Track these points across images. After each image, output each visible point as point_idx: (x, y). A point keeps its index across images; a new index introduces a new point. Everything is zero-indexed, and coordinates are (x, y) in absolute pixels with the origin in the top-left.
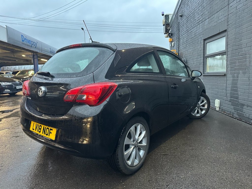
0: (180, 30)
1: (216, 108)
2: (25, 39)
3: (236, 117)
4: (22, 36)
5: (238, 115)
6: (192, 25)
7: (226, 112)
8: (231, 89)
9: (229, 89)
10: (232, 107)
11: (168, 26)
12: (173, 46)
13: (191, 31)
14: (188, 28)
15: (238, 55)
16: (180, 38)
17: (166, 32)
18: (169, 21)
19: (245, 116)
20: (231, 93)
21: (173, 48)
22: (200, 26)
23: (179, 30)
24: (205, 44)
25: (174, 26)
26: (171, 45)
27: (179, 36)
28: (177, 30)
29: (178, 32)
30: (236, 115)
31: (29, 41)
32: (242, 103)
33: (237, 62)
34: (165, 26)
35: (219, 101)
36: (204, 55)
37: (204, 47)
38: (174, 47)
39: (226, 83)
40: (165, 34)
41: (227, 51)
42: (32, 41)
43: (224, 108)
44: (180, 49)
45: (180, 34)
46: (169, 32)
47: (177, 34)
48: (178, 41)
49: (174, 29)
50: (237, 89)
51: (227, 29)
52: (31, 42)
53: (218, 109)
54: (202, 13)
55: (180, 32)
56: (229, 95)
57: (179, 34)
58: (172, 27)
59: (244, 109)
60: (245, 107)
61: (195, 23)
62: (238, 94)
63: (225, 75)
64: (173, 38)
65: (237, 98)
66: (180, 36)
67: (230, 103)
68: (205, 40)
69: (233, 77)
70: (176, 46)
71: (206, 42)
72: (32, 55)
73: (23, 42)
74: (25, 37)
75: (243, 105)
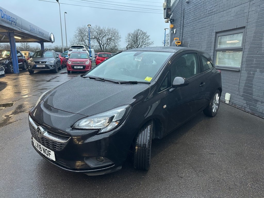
0: (185, 18)
1: (226, 101)
2: (5, 15)
3: (248, 111)
4: (1, 11)
5: (251, 110)
6: (202, 15)
7: (237, 105)
8: (245, 85)
9: (243, 85)
10: (245, 102)
11: (170, 10)
12: (175, 32)
13: (199, 21)
14: (196, 17)
15: (257, 54)
16: (184, 26)
17: (166, 17)
18: (171, 5)
19: (259, 111)
20: (244, 89)
21: (174, 34)
22: (212, 17)
23: (183, 17)
24: (217, 37)
25: (178, 12)
26: (172, 32)
27: (183, 23)
28: (181, 17)
29: (182, 19)
30: (247, 109)
31: (9, 18)
32: (257, 99)
33: (255, 60)
34: (166, 10)
35: (230, 94)
36: (215, 48)
37: (215, 40)
38: (176, 34)
39: (239, 78)
40: (165, 19)
41: (243, 48)
42: (12, 18)
43: (235, 102)
44: (183, 38)
45: (185, 22)
46: (170, 18)
47: (181, 21)
48: (182, 29)
49: (176, 14)
50: (252, 86)
51: (246, 26)
52: (10, 19)
53: (227, 102)
54: (216, 4)
55: (185, 20)
56: (242, 90)
57: (183, 21)
58: (174, 12)
59: (257, 105)
60: (259, 103)
61: (206, 13)
62: (252, 91)
63: (239, 71)
64: (175, 24)
65: (251, 94)
66: (185, 23)
67: (243, 98)
68: (217, 33)
69: (248, 74)
70: (178, 33)
71: (218, 35)
72: (7, 32)
73: (3, 19)
74: (4, 13)
75: (257, 101)
